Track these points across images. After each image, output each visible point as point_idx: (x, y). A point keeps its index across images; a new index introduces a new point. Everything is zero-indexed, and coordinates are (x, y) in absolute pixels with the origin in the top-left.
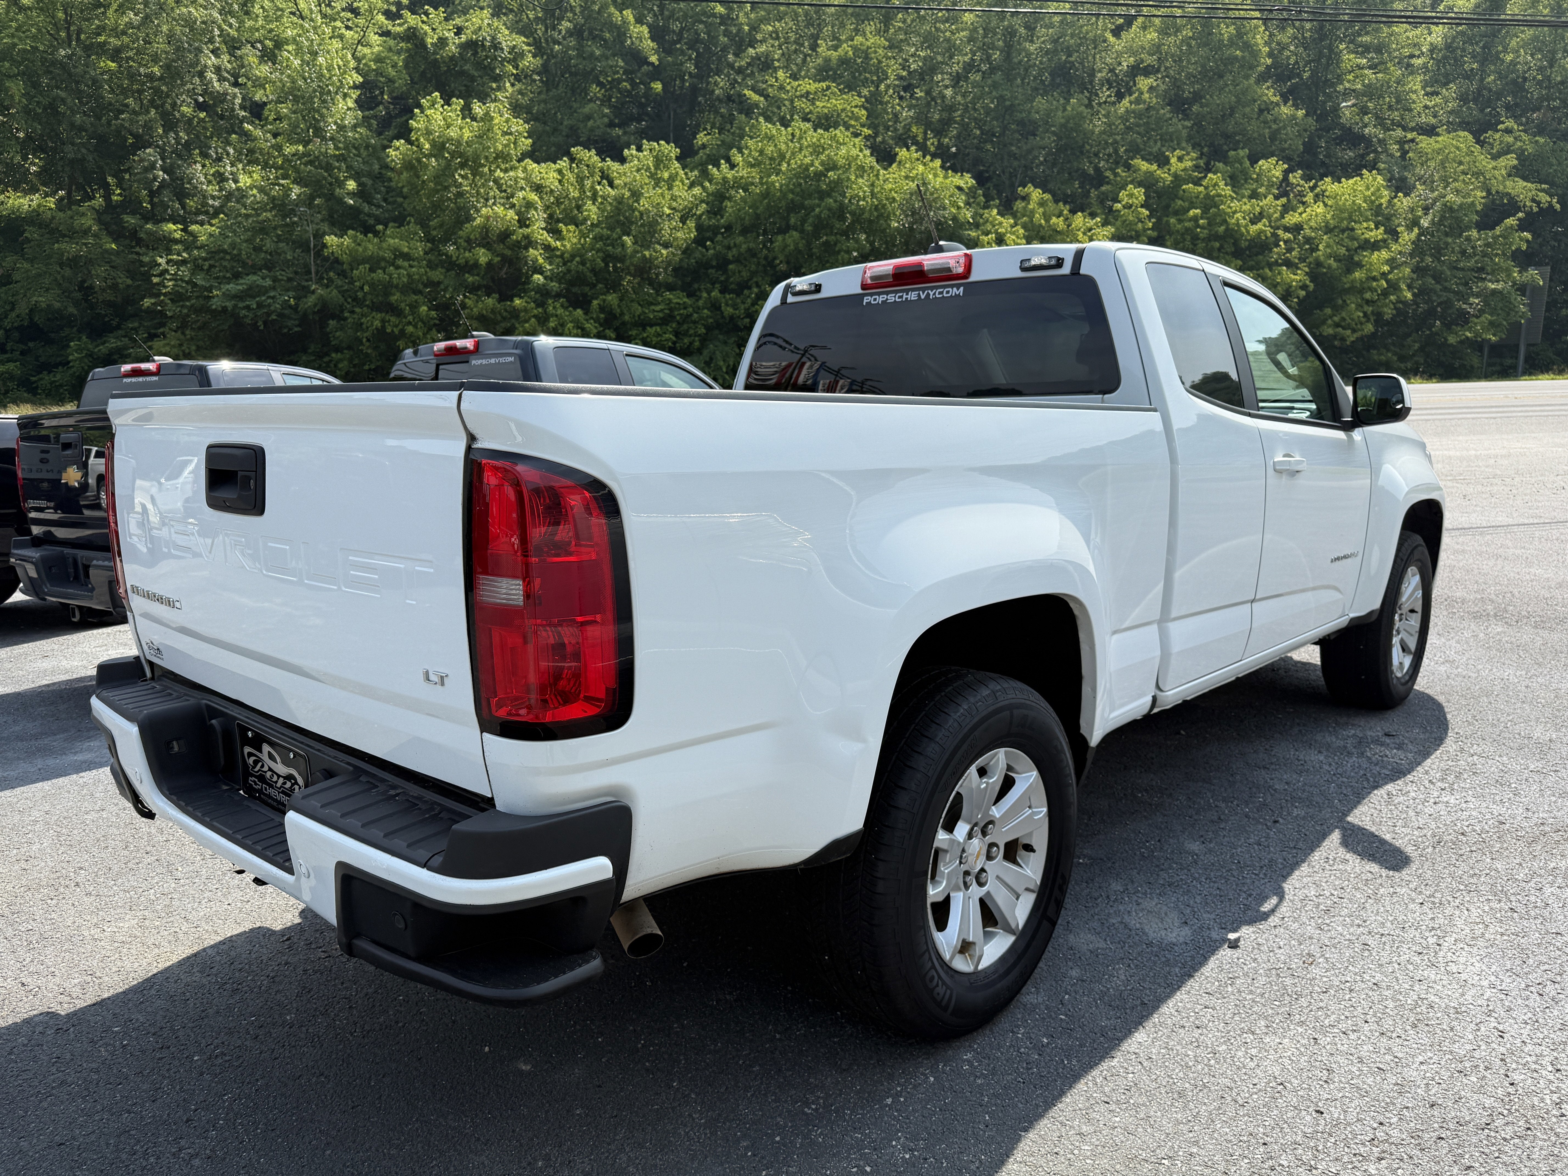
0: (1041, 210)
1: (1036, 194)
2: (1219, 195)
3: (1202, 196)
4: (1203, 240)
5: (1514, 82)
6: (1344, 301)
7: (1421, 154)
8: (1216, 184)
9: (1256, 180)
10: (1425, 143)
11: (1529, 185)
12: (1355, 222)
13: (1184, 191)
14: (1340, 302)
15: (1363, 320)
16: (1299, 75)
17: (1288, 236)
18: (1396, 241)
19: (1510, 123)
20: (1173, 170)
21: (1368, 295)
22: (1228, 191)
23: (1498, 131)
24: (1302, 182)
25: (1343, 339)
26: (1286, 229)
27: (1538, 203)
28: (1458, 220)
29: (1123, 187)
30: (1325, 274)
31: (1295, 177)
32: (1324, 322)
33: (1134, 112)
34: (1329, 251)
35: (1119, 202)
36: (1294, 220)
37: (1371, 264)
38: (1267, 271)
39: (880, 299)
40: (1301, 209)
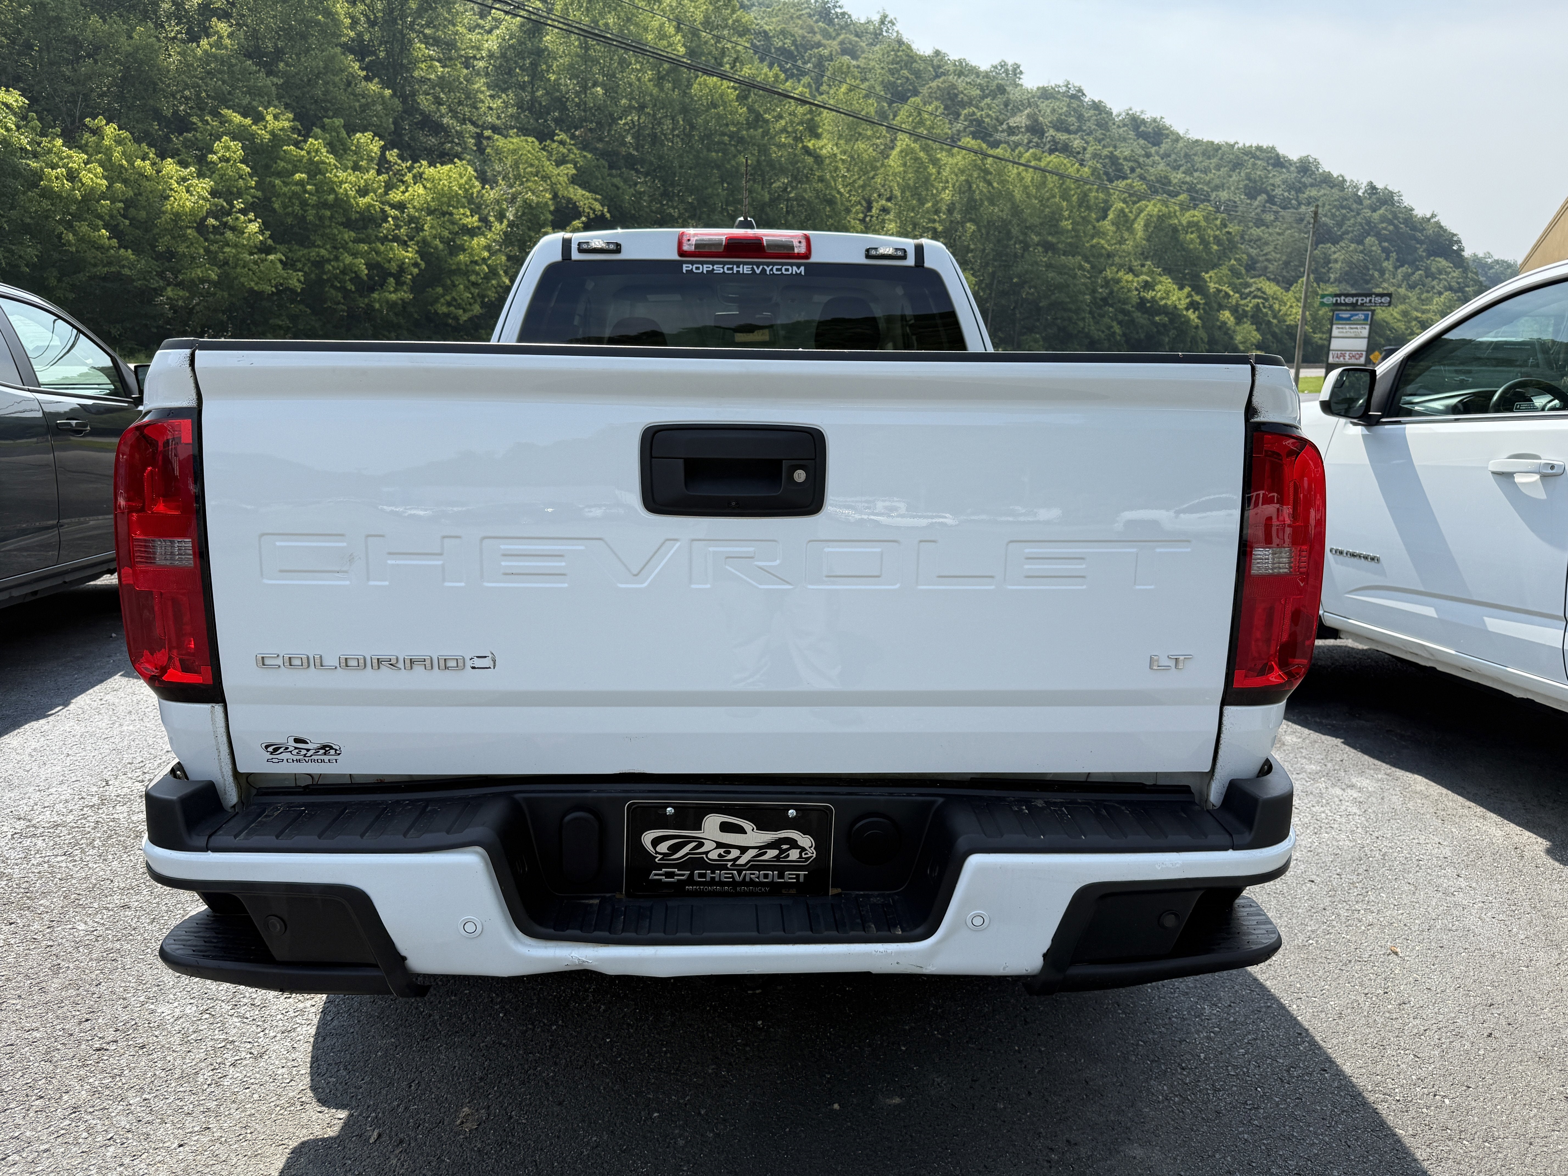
0: (119, 149)
1: (111, 130)
2: (324, 163)
3: (305, 160)
4: (313, 206)
5: (559, 100)
6: (453, 282)
7: (498, 152)
8: (317, 151)
9: (356, 153)
10: (500, 141)
11: (587, 194)
12: (454, 207)
13: (284, 151)
14: (449, 282)
15: (472, 301)
16: (374, 53)
17: (393, 212)
18: (490, 230)
19: (563, 136)
20: (269, 128)
21: (473, 278)
22: (331, 159)
23: (554, 141)
24: (399, 161)
25: (456, 318)
26: (393, 206)
27: (594, 211)
28: (537, 217)
29: (219, 138)
30: (431, 254)
31: (391, 155)
32: (436, 300)
33: (215, 56)
34: (434, 232)
35: (215, 153)
36: (398, 198)
37: (472, 248)
38: (379, 245)
39: (705, 268)
40: (402, 188)
